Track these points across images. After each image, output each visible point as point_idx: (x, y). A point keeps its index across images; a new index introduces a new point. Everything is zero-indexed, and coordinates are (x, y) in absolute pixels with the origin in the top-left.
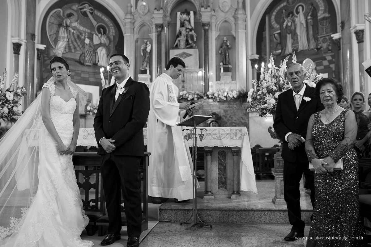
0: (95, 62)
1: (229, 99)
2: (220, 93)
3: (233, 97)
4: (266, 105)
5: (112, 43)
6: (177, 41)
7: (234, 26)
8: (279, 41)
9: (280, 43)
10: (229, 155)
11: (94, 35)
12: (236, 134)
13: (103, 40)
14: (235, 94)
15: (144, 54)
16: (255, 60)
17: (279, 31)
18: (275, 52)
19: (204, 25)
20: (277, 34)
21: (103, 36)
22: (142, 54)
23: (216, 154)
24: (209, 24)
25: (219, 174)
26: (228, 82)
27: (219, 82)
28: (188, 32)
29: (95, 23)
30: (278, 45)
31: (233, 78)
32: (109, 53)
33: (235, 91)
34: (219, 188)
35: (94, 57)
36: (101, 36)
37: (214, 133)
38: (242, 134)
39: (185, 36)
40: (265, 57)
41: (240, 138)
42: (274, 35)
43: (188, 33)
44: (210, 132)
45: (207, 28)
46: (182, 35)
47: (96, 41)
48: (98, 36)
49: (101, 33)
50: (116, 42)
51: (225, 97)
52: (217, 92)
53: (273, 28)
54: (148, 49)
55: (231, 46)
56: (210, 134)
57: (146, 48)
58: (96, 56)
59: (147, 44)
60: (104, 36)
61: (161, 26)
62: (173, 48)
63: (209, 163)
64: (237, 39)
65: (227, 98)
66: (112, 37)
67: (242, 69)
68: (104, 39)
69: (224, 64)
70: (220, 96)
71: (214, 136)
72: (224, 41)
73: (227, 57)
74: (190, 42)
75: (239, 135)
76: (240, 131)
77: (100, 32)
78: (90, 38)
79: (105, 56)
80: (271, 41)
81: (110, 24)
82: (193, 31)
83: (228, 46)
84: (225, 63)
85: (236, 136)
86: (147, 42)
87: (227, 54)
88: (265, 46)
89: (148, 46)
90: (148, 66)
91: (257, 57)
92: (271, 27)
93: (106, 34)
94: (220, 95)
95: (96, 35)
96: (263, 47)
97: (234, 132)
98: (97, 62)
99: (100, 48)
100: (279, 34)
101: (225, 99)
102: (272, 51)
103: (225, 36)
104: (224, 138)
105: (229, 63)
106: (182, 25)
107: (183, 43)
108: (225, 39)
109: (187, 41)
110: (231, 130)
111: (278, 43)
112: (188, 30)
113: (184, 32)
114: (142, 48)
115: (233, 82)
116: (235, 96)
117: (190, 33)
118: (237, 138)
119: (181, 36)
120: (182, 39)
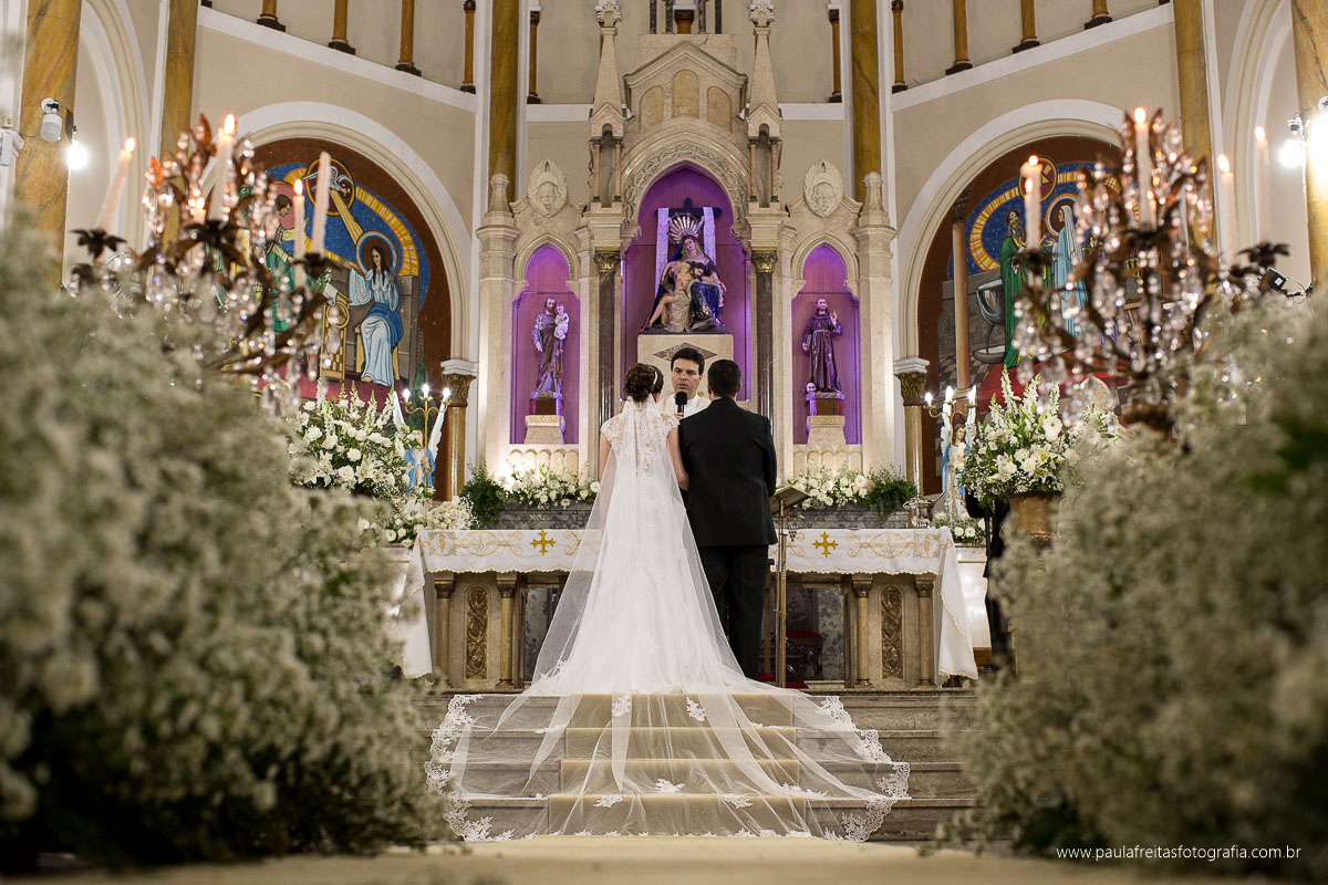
0: (352, 369)
1: (842, 502)
2: (812, 482)
3: (856, 495)
4: (996, 476)
5: (409, 301)
6: (661, 307)
7: (851, 265)
8: (996, 316)
9: (1002, 323)
10: (908, 599)
11: (353, 272)
12: (927, 546)
13: (380, 289)
14: (862, 486)
15: (544, 346)
16: (914, 376)
17: (999, 282)
18: (984, 351)
19: (757, 258)
20: (991, 289)
21: (379, 277)
22: (539, 346)
23: (877, 597)
24: (773, 256)
25: (885, 643)
26: (835, 448)
27: (802, 446)
28: (699, 278)
29: (355, 230)
30: (996, 328)
31: (853, 435)
32: (399, 339)
33: (859, 477)
34: (885, 677)
35: (351, 349)
36: (374, 277)
37: (876, 541)
38: (940, 546)
39: (689, 289)
40: (950, 368)
41: (937, 554)
42: (981, 293)
43: (697, 280)
44: (869, 541)
45: (766, 267)
46: (678, 286)
47: (358, 294)
48: (364, 275)
49: (375, 267)
50: (423, 298)
51: (828, 494)
52: (803, 480)
53: (977, 269)
54: (561, 330)
55: (842, 328)
56: (869, 546)
57: (555, 325)
58: (355, 346)
59: (554, 313)
60: (383, 279)
61: (614, 257)
62: (647, 331)
63: (864, 613)
64: (862, 308)
65: (835, 499)
66: (409, 282)
67: (882, 406)
68: (382, 290)
69: (818, 389)
70: (812, 493)
71: (878, 549)
72: (818, 310)
73: (829, 363)
74: (706, 309)
75: (934, 546)
76: (937, 538)
77: (370, 265)
78: (340, 282)
79: (387, 346)
80: (970, 313)
81: (404, 235)
82: (715, 275)
83: (831, 328)
84: (822, 385)
85: (927, 549)
86: (555, 305)
87: (830, 355)
88: (951, 328)
89: (561, 321)
90: (558, 388)
91: (921, 366)
92: (971, 267)
93: (388, 271)
94: (812, 488)
95: (359, 272)
96: (942, 332)
97: (922, 540)
98: (359, 370)
99: (370, 319)
100: (999, 291)
101: (830, 502)
102: (973, 348)
103: (821, 294)
104: (901, 553)
105: (836, 386)
106: (676, 253)
107: (679, 315)
108: (822, 303)
109: (695, 306)
110: (916, 536)
111: (995, 323)
112: (698, 271)
113: (684, 277)
114: (539, 326)
115: (852, 447)
116: (863, 493)
117: (706, 280)
118: (931, 552)
119: (674, 289)
120: (679, 300)
